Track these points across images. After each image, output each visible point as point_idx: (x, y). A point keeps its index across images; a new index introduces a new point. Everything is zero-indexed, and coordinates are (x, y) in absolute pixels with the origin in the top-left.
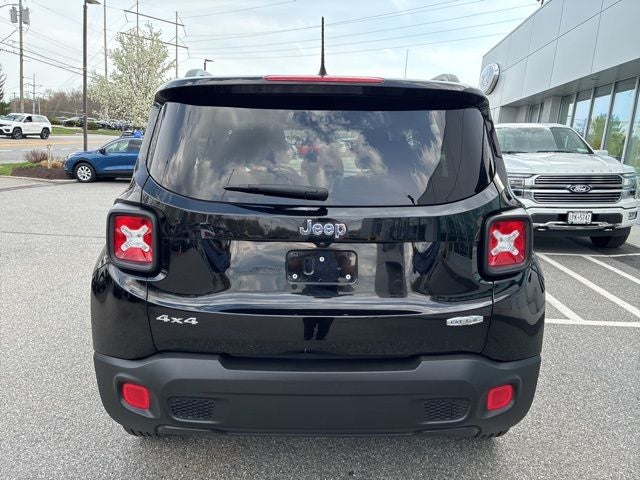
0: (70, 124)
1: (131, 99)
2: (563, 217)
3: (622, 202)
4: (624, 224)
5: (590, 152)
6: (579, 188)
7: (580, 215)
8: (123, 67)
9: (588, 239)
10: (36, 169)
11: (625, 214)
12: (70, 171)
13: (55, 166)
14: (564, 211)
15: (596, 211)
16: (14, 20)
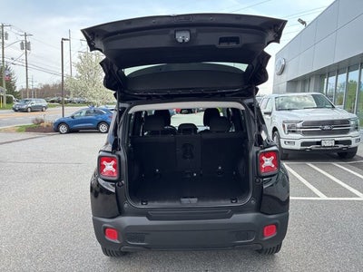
0: (53, 102)
1: (86, 88)
2: (319, 143)
3: (351, 134)
4: (353, 145)
5: (333, 107)
6: (326, 127)
7: (328, 141)
8: (81, 72)
9: (336, 154)
10: (38, 128)
11: (353, 140)
12: (56, 128)
13: (48, 126)
14: (319, 140)
15: (336, 139)
16: (22, 48)
